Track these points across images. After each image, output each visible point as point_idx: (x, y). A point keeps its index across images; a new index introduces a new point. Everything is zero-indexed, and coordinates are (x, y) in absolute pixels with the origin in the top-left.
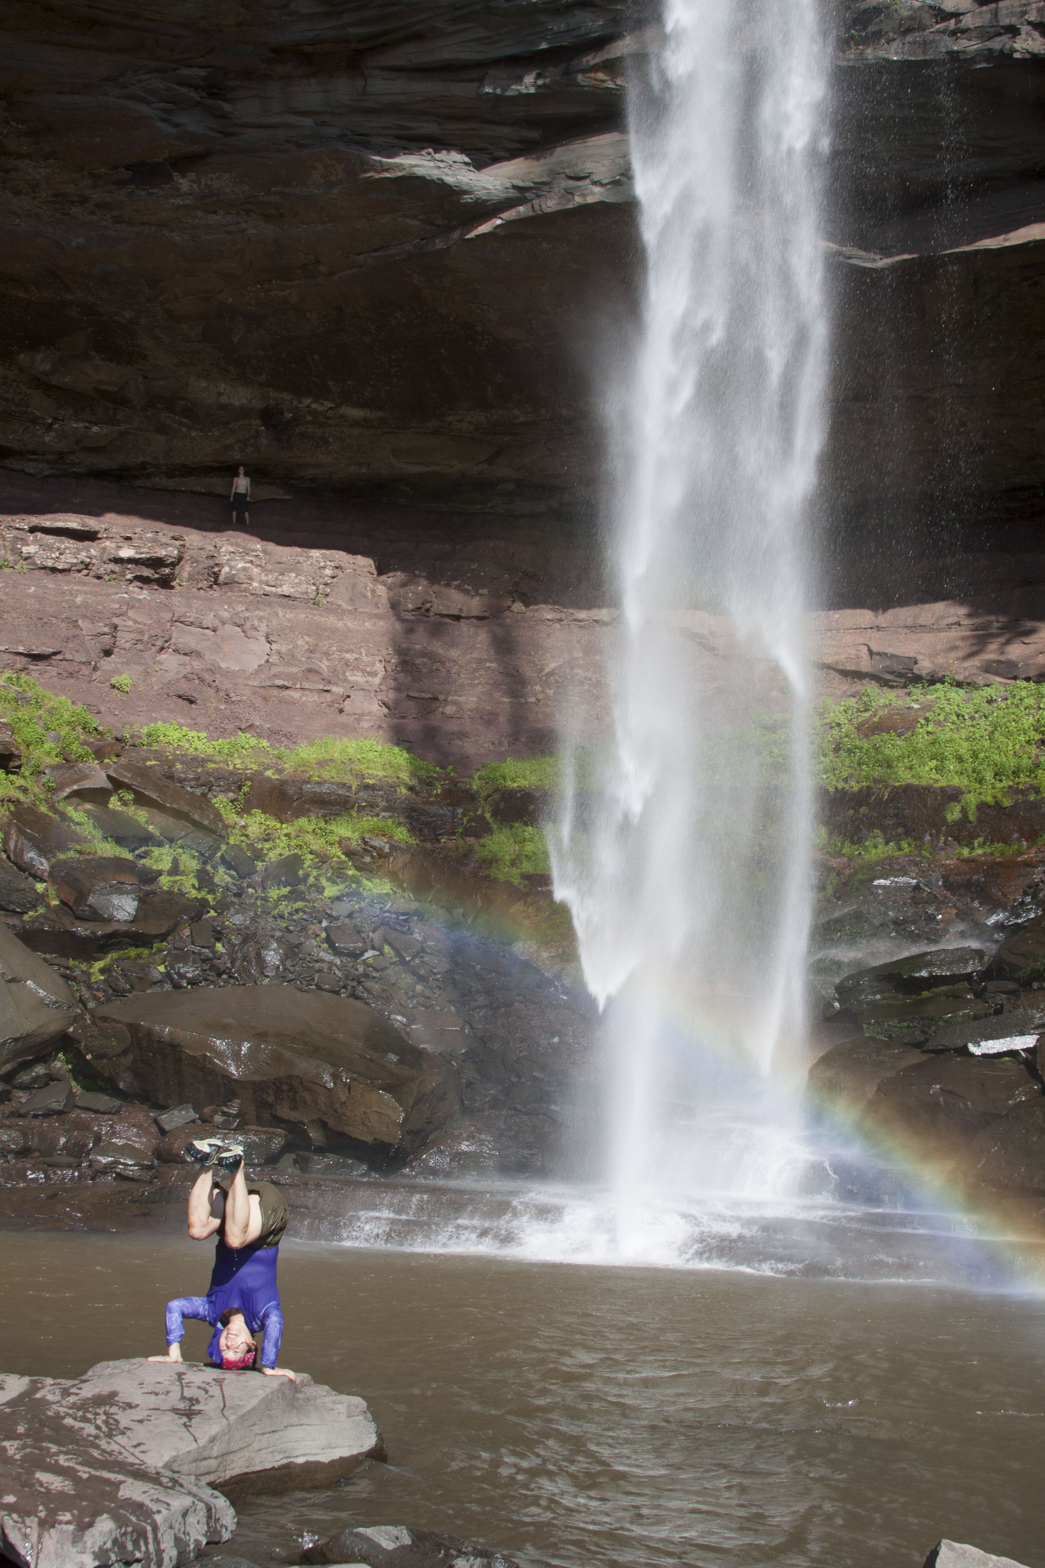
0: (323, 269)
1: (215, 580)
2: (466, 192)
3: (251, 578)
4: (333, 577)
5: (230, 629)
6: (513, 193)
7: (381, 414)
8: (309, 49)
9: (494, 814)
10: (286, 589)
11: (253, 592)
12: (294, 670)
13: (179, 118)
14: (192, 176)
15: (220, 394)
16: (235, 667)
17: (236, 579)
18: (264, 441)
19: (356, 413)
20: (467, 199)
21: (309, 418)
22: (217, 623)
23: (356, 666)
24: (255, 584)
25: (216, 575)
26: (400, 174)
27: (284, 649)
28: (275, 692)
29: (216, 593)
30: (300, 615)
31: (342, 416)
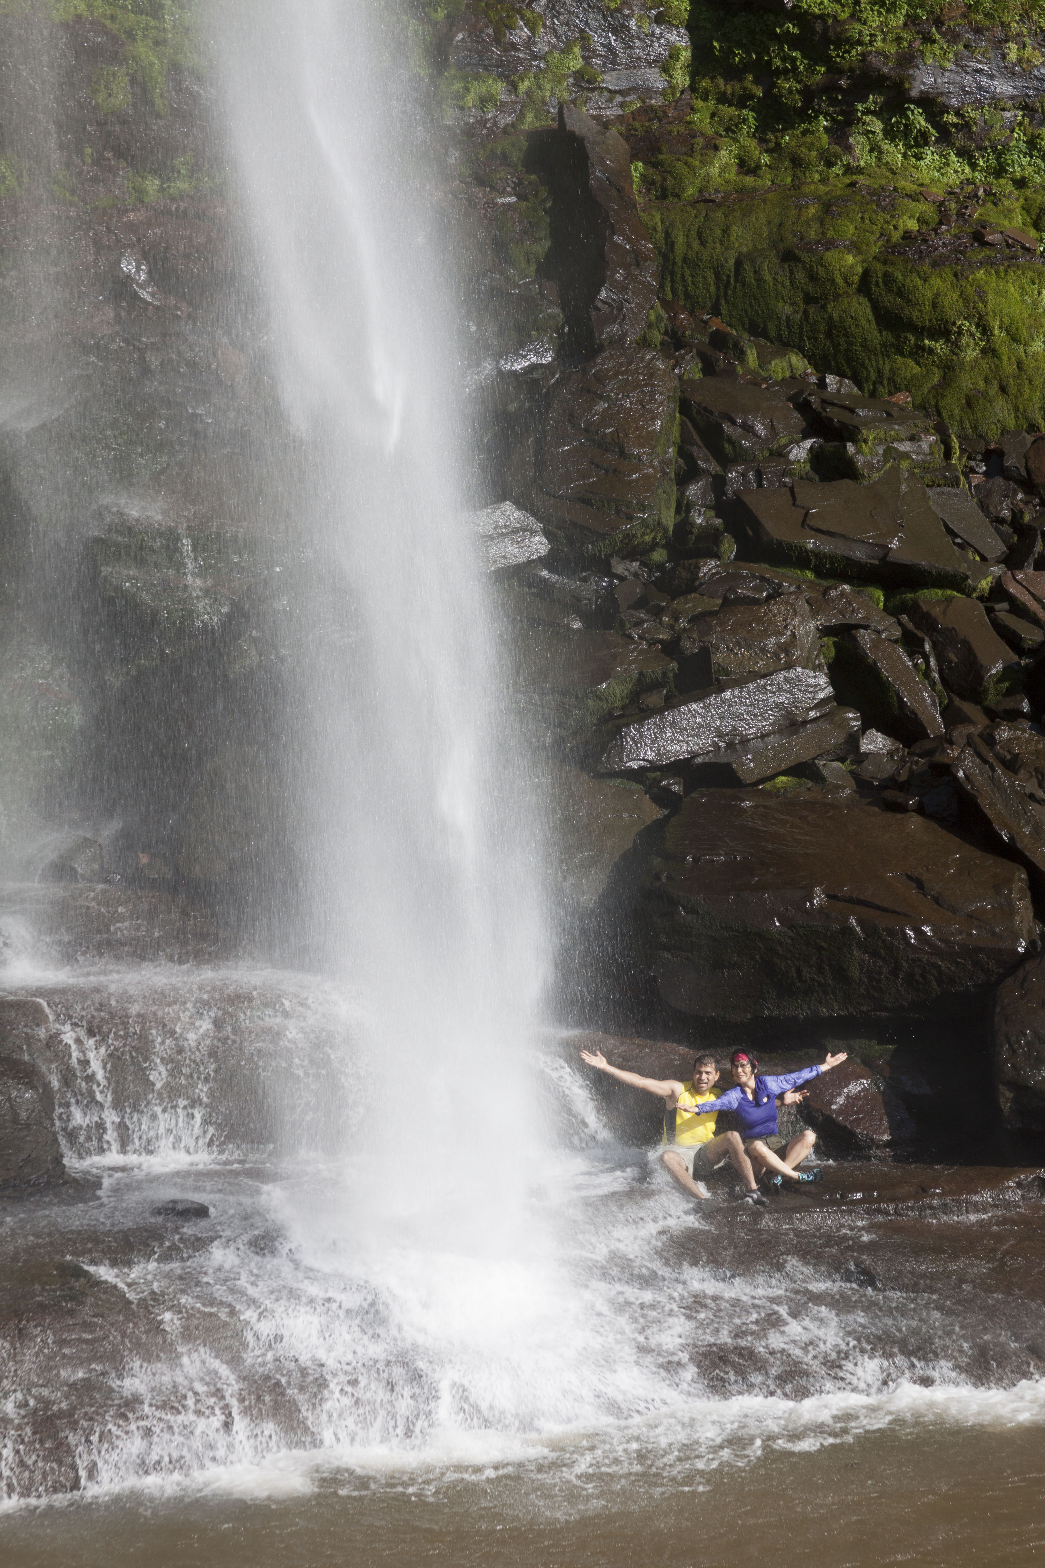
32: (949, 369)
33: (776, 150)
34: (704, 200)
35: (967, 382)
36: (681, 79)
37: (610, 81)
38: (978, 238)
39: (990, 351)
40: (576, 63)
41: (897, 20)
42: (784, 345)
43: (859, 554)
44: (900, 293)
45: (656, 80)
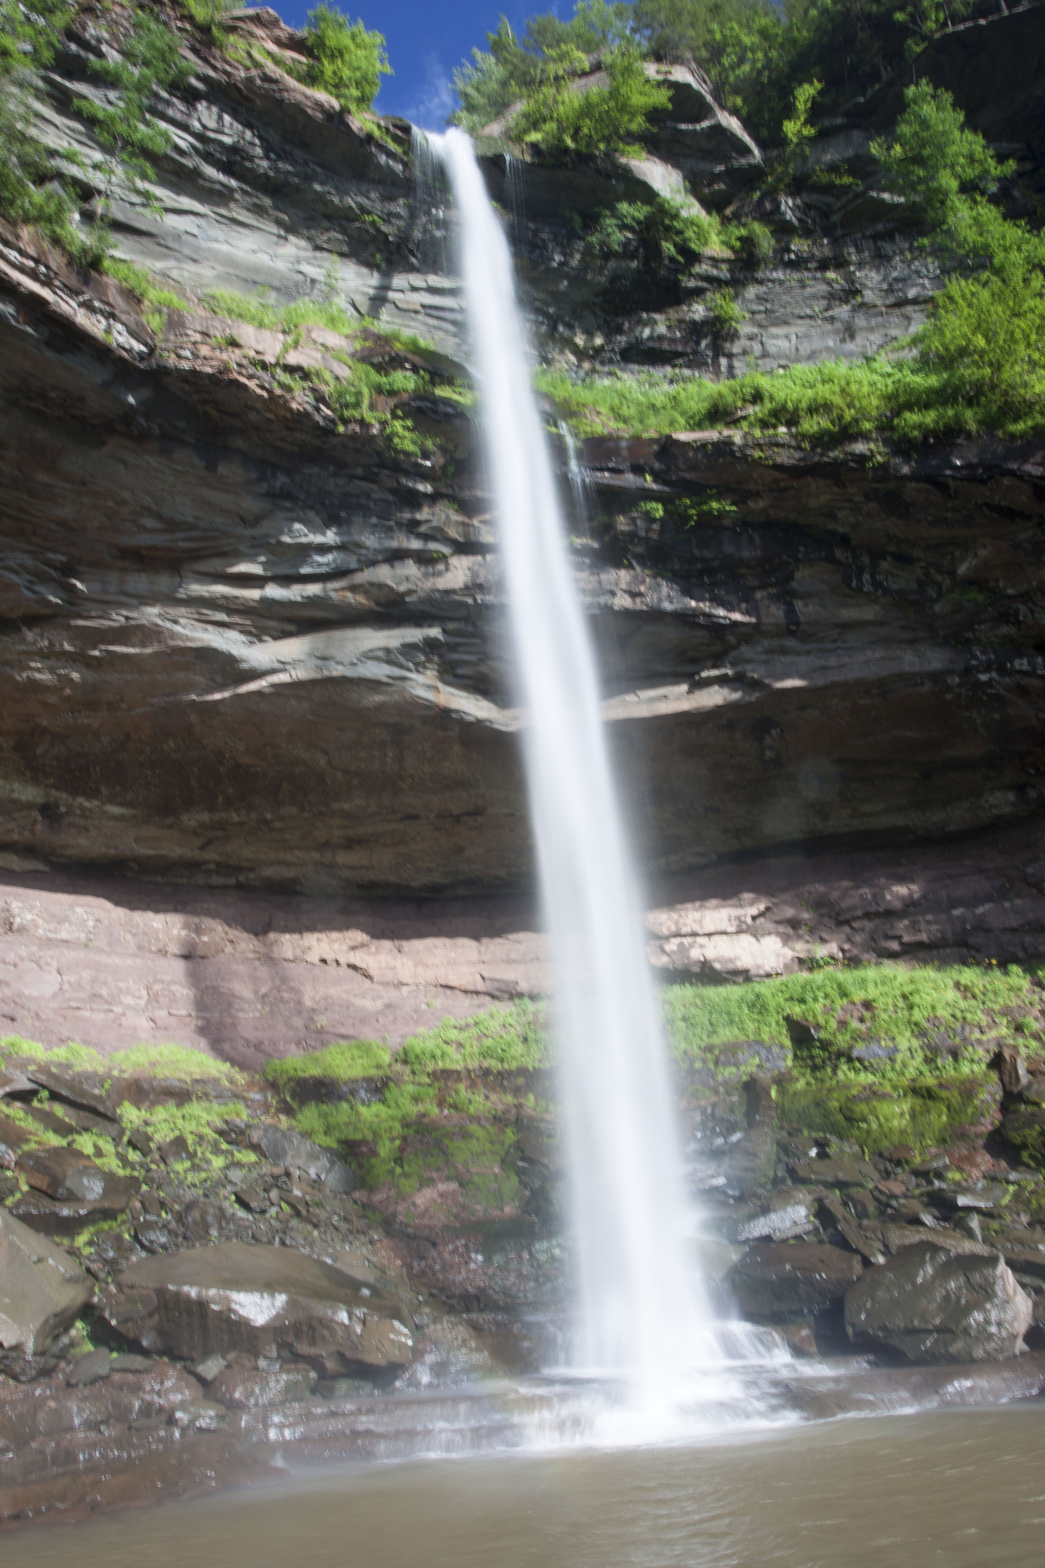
0: (124, 706)
1: (10, 927)
2: (243, 661)
3: (37, 927)
4: (95, 928)
5: (28, 965)
6: (277, 666)
7: (134, 812)
8: (145, 552)
9: (293, 1097)
10: (64, 935)
11: (38, 937)
12: (82, 995)
13: (39, 588)
14: (37, 630)
15: (12, 791)
16: (35, 993)
17: (26, 927)
18: (39, 827)
19: (114, 810)
20: (244, 666)
21: (78, 812)
22: (17, 960)
23: (128, 992)
24: (41, 932)
25: (11, 924)
26: (199, 644)
27: (72, 979)
28: (70, 1012)
29: (10, 937)
30: (82, 955)
31: (105, 813)
32: (868, 1132)
33: (816, 1078)
34: (795, 1094)
35: (874, 1135)
36: (790, 1063)
37: (768, 1065)
38: (875, 1093)
39: (880, 1126)
40: (757, 1061)
41: (848, 1037)
42: (818, 1130)
43: (830, 1179)
44: (852, 1111)
45: (781, 1063)
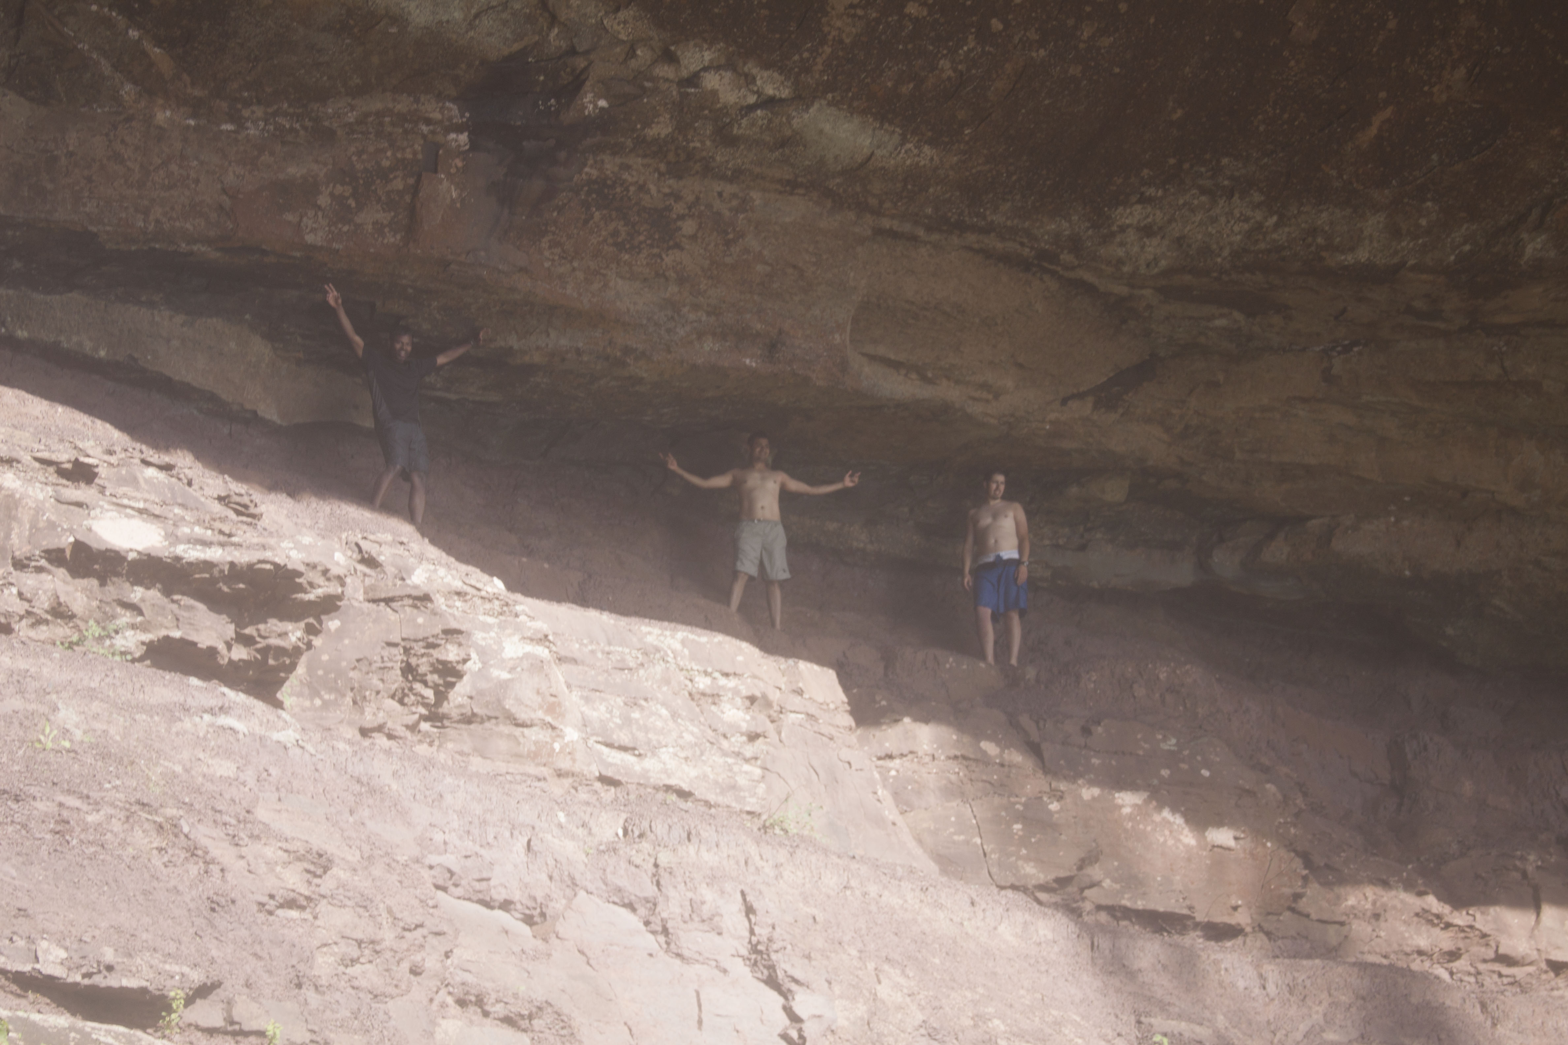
4: (753, 737)
11: (565, 764)
17: (509, 704)
29: (435, 759)
